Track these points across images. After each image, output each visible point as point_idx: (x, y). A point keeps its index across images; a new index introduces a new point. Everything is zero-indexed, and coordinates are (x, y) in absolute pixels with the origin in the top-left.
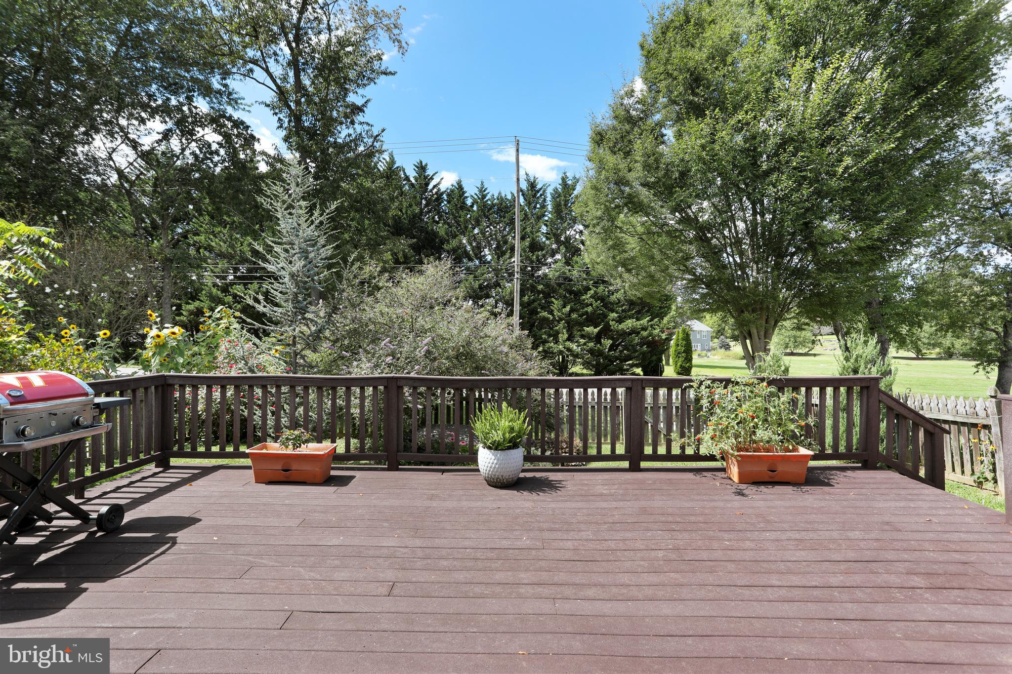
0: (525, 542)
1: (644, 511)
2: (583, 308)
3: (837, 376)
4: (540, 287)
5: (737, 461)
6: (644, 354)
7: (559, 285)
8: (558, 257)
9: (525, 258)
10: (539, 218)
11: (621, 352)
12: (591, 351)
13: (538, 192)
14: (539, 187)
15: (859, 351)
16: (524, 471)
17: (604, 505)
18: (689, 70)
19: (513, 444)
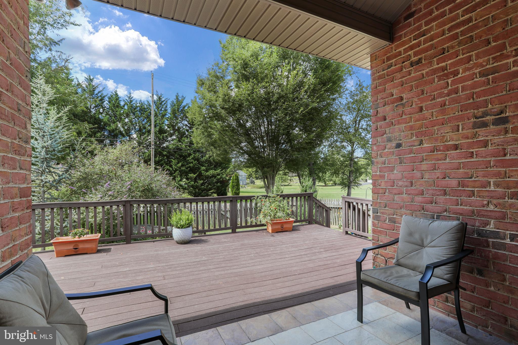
0: (204, 258)
1: (242, 245)
2: (187, 164)
3: (300, 193)
4: (165, 153)
5: (271, 225)
6: (218, 187)
7: (175, 152)
8: (174, 137)
9: (156, 136)
10: (163, 116)
11: (207, 186)
12: (192, 186)
13: (163, 102)
14: (163, 99)
15: (307, 183)
16: (192, 237)
17: (228, 245)
18: (243, 59)
19: (189, 225)
